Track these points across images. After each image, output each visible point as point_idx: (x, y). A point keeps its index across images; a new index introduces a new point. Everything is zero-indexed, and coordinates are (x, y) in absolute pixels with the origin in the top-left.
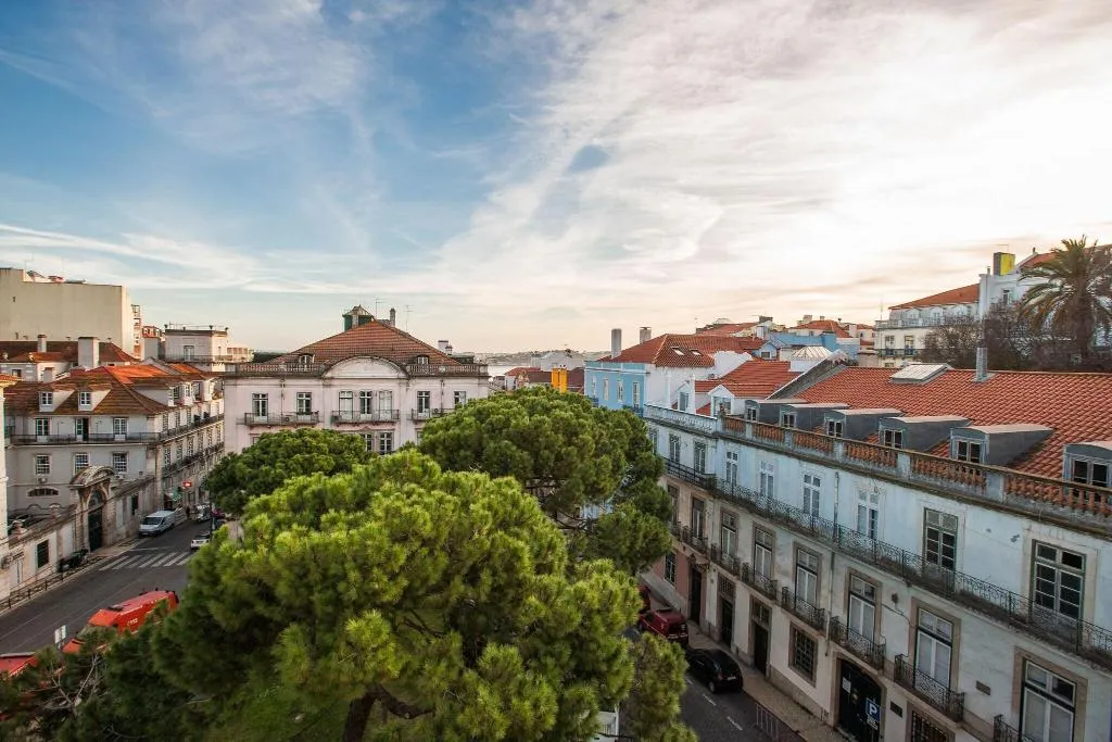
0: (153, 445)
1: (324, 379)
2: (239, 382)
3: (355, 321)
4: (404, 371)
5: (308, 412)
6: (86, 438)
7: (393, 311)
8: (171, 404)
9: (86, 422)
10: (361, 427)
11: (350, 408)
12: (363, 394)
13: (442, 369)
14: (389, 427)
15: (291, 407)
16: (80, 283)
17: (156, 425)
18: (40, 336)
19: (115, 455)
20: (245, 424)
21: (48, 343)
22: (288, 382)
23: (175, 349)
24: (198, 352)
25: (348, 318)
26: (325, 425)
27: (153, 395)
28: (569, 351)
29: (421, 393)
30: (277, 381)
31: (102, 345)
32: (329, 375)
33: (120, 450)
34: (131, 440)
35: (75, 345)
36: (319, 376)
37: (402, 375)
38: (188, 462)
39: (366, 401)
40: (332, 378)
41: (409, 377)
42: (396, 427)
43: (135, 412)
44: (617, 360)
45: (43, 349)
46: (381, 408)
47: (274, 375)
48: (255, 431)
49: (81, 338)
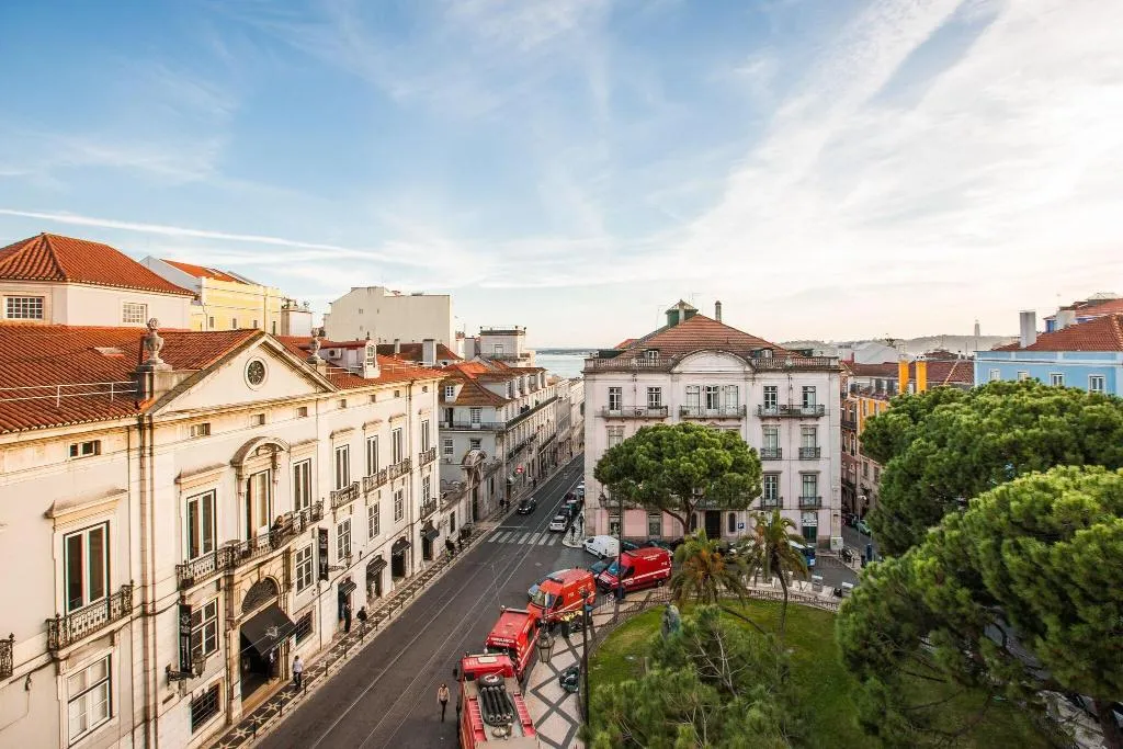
0: (501, 433)
1: (672, 374)
2: (597, 377)
3: (682, 315)
4: (750, 364)
5: (658, 407)
6: (451, 425)
7: (718, 304)
8: (507, 397)
9: (451, 410)
10: (708, 423)
11: (696, 404)
12: (709, 389)
13: (789, 363)
14: (737, 423)
15: (642, 401)
16: (420, 295)
17: (502, 416)
18: (397, 340)
19: (472, 441)
20: (603, 417)
21: (401, 346)
22: (639, 377)
23: (489, 347)
24: (507, 351)
25: (673, 314)
26: (673, 421)
27: (495, 388)
28: (892, 340)
29: (767, 388)
30: (629, 376)
31: (438, 346)
32: (676, 369)
33: (477, 437)
34: (483, 428)
35: (421, 345)
36: (668, 371)
37: (748, 369)
38: (519, 449)
39: (711, 395)
40: (681, 373)
41: (757, 370)
42: (743, 423)
43: (486, 403)
44: (1031, 348)
45: (398, 351)
46: (727, 403)
47: (626, 370)
48: (610, 424)
49: (426, 340)
